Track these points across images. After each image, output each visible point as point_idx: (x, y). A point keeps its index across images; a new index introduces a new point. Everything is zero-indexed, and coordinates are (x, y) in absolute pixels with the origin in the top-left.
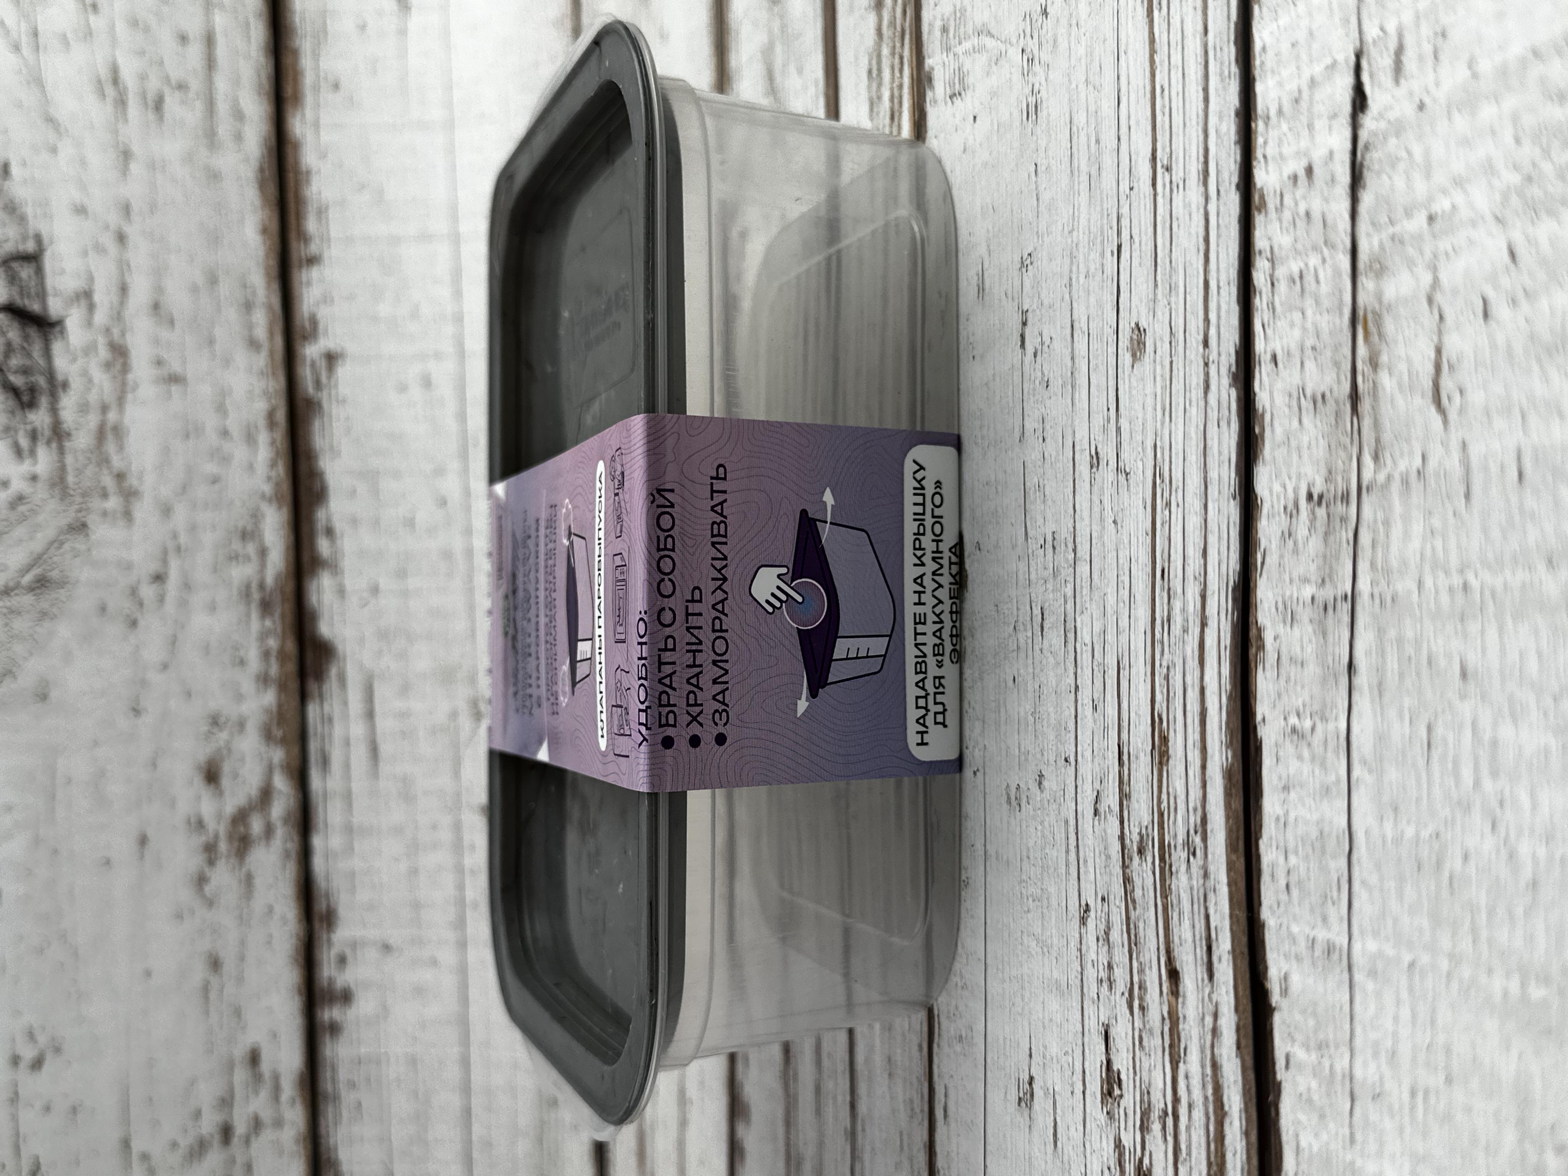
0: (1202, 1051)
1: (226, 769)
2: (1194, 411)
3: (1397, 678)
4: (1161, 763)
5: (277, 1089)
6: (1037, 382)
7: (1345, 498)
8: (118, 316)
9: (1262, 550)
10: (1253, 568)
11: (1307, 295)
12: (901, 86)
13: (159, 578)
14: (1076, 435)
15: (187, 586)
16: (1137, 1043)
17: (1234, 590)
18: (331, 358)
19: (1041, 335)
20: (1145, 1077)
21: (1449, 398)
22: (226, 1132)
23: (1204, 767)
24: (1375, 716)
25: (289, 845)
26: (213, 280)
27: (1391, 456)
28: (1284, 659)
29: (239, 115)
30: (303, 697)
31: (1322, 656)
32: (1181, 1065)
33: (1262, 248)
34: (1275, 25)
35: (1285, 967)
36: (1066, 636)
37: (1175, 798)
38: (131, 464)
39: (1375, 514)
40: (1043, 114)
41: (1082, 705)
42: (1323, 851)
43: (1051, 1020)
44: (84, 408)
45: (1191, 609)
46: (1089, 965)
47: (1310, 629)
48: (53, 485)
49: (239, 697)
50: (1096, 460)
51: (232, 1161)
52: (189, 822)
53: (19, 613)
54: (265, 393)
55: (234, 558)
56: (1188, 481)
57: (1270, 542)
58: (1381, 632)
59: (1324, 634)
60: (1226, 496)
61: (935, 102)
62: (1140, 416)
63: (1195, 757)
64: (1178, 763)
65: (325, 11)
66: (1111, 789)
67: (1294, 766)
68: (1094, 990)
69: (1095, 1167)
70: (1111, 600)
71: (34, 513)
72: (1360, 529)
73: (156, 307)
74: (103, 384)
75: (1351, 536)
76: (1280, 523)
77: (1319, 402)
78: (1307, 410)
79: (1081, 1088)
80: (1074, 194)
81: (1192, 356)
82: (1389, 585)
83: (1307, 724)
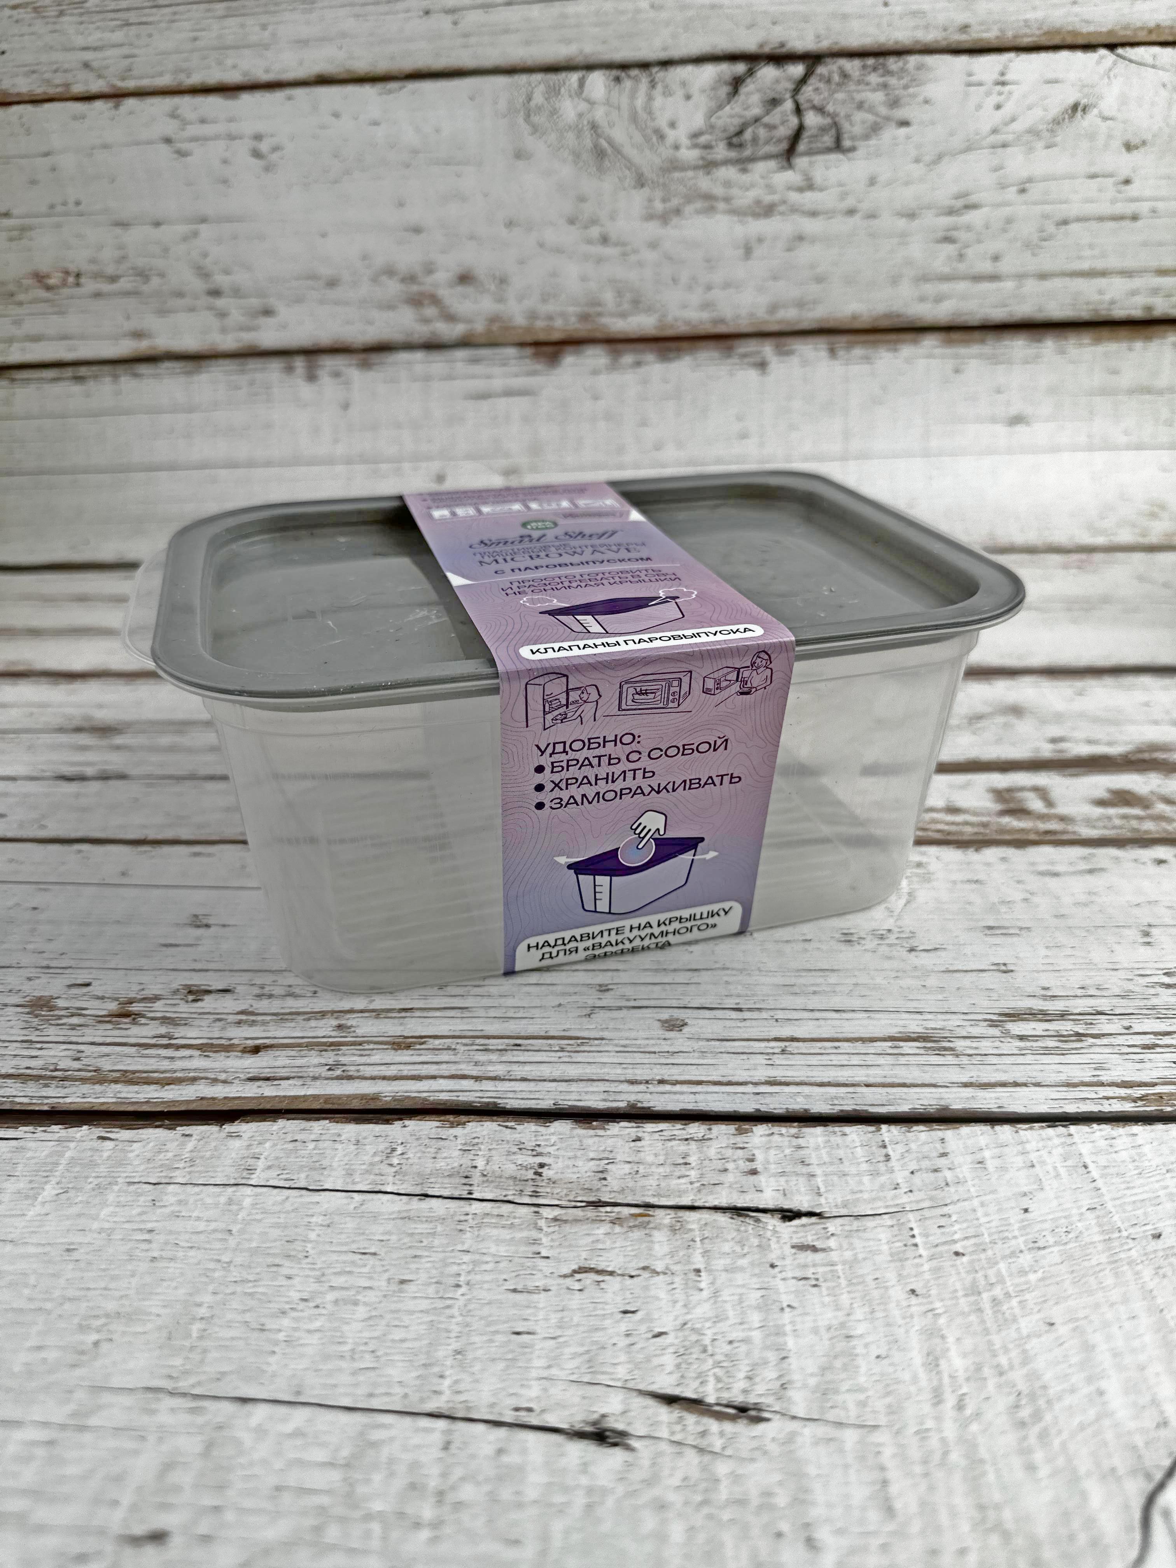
0: (205, 1070)
1: (469, 290)
2: (619, 1071)
3: (410, 1231)
4: (394, 1043)
5: (248, 329)
7: (535, 1194)
8: (795, 210)
9: (516, 1126)
10: (506, 1119)
11: (672, 1168)
13: (605, 240)
14: (624, 973)
15: (600, 260)
16: (218, 1016)
18: (762, 365)
20: (197, 1022)
21: (579, 1280)
22: (216, 293)
23: (384, 1078)
24: (391, 1213)
25: (416, 336)
26: (820, 279)
27: (554, 1232)
28: (442, 1143)
29: (939, 299)
30: (522, 345)
31: (436, 1173)
32: (199, 1052)
33: (712, 1131)
34: (858, 1144)
35: (245, 1136)
37: (369, 1055)
38: (687, 219)
39: (521, 1217)
40: (843, 947)
42: (313, 1169)
43: (244, 945)
44: (728, 184)
45: (490, 1068)
46: (274, 978)
47: (456, 1165)
48: (671, 162)
49: (520, 298)
50: (603, 991)
51: (196, 298)
52: (431, 263)
53: (578, 137)
54: (738, 317)
55: (619, 294)
56: (574, 1066)
57: (519, 1133)
58: (443, 1219)
59: (450, 1176)
60: (558, 1098)
62: (625, 1027)
63: (392, 1071)
64: (391, 1057)
65: (1011, 363)
66: (385, 1002)
67: (370, 1149)
68: (259, 981)
69: (145, 978)
70: (510, 1002)
71: (651, 148)
72: (512, 1206)
73: (800, 238)
74: (745, 199)
75: (510, 1198)
76: (530, 1141)
77: (601, 1175)
78: (599, 1165)
79: (197, 968)
80: (783, 972)
81: (655, 1070)
82: (471, 1227)
83: (395, 1161)
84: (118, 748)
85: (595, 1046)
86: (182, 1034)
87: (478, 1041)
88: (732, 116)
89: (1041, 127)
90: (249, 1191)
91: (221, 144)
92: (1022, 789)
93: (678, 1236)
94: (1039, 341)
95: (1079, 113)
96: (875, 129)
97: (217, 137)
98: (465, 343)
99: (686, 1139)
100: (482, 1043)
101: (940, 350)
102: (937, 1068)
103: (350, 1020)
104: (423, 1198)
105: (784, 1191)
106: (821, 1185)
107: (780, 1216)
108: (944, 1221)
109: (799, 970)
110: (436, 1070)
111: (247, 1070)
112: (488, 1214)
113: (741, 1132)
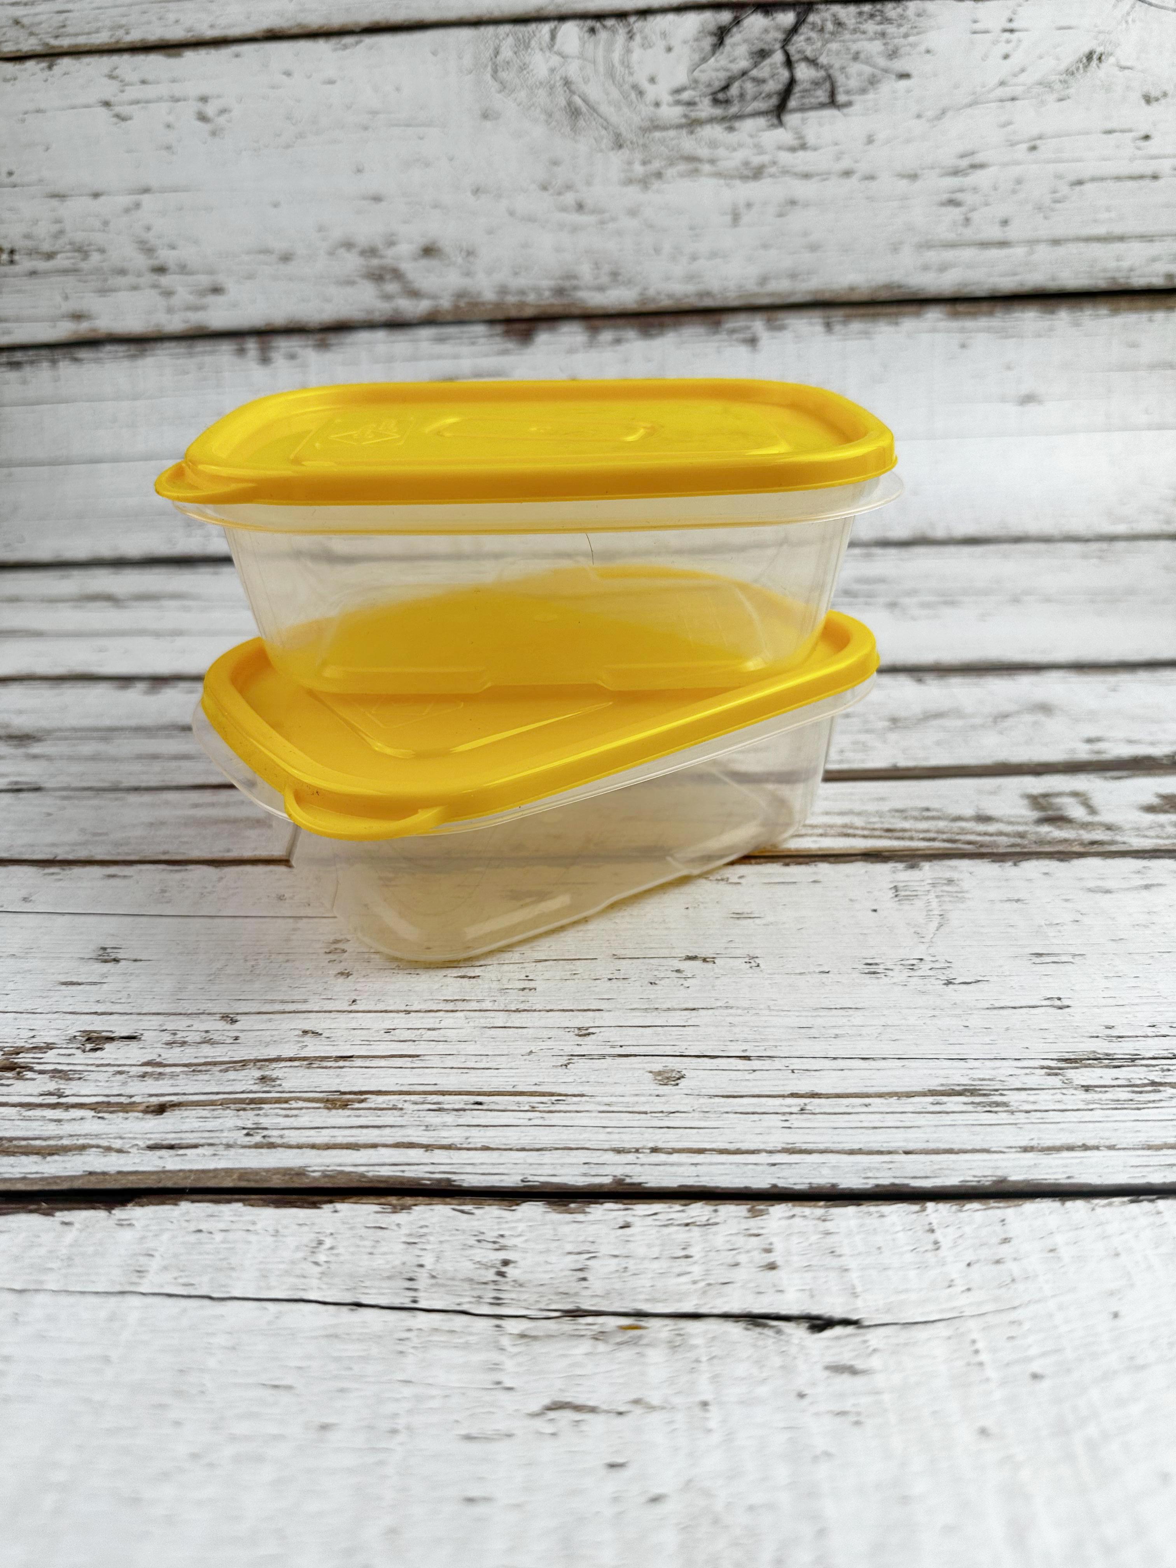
0: (97, 1136)
1: (434, 262)
2: (602, 1137)
3: (336, 1354)
4: (328, 1100)
5: (195, 308)
6: (656, 973)
7: (497, 1302)
8: (785, 172)
9: (474, 1211)
10: (462, 1201)
11: (670, 1263)
12: (911, 839)
13: (580, 207)
14: (607, 1013)
15: (575, 229)
16: (120, 1069)
17: (448, 1180)
18: (752, 341)
19: (693, 977)
20: (92, 1076)
21: (552, 1421)
22: (161, 270)
23: (313, 1147)
24: (314, 1330)
25: (377, 314)
26: (813, 248)
27: (520, 1352)
28: (381, 1233)
29: (943, 268)
30: (492, 322)
31: (373, 1274)
32: (92, 1113)
33: (719, 1213)
34: (899, 1228)
35: (139, 1224)
36: (452, 1001)
37: (296, 1116)
38: (669, 183)
39: (477, 1334)
40: (867, 980)
41: (394, 1018)
42: (219, 1270)
43: (157, 982)
44: (713, 144)
45: (444, 1134)
46: (189, 1022)
47: (397, 1263)
48: (652, 121)
49: (489, 271)
50: (584, 1033)
51: (139, 275)
52: (392, 235)
53: (550, 94)
54: (726, 289)
55: (597, 266)
56: (547, 1130)
57: (478, 1220)
58: (378, 1338)
59: (389, 1278)
60: (526, 1172)
61: (894, 872)
62: (610, 1080)
63: (323, 1137)
64: (324, 1119)
65: (1022, 337)
66: (320, 1048)
67: (291, 1242)
68: (170, 1026)
69: (37, 1022)
70: (471, 1048)
71: (630, 104)
72: (466, 1317)
73: (793, 203)
74: (732, 160)
75: (465, 1306)
76: (492, 1230)
77: (581, 1275)
78: (577, 1261)
79: (99, 1011)
80: (798, 1011)
81: (646, 1136)
82: (414, 1347)
83: (322, 1258)
84: (35, 757)
85: (572, 1104)
86: (75, 1090)
87: (431, 1098)
88: (717, 70)
89: (1053, 78)
90: (135, 1301)
91: (164, 106)
92: (1059, 794)
93: (678, 1356)
94: (1052, 313)
95: (1095, 62)
96: (873, 81)
97: (159, 99)
98: (431, 320)
99: (687, 1225)
100: (435, 1101)
101: (943, 324)
102: (989, 1129)
103: (276, 1071)
104: (354, 1307)
105: (811, 1290)
106: (856, 1282)
107: (807, 1325)
108: (1013, 1331)
109: (816, 1009)
110: (377, 1136)
111: (149, 1136)
112: (436, 1330)
113: (755, 1214)
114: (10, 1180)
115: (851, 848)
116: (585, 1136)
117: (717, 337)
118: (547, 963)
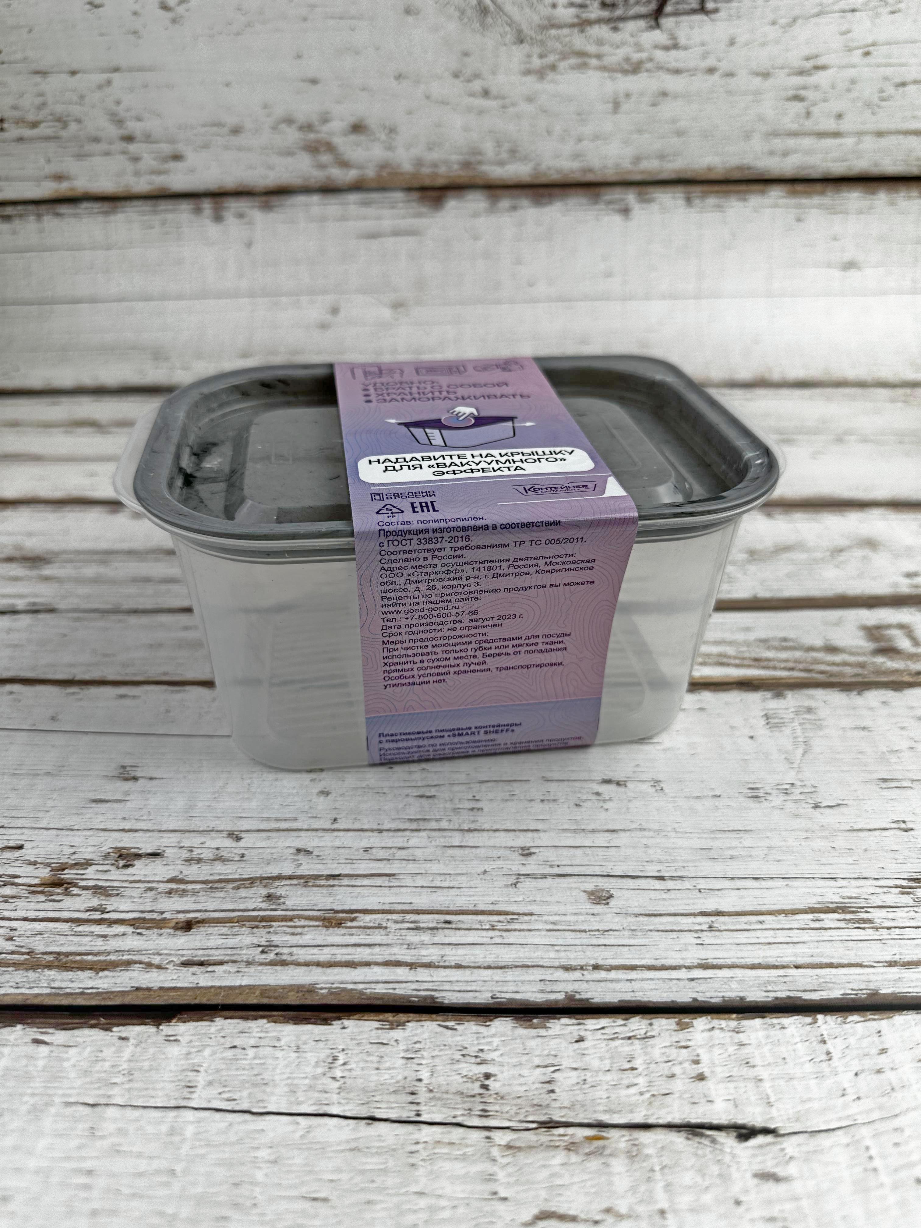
0: (138, 952)
1: (362, 138)
2: (552, 955)
3: (361, 1168)
4: (324, 919)
5: (159, 173)
6: (579, 795)
7: (485, 1114)
8: (660, 68)
9: (457, 1027)
10: (445, 1017)
11: (620, 1075)
12: (775, 668)
13: (486, 93)
14: (544, 834)
15: (481, 112)
16: (150, 885)
17: (432, 997)
18: (626, 211)
19: (610, 800)
20: (127, 892)
22: (129, 139)
23: (318, 964)
24: (339, 1144)
25: (313, 180)
26: (680, 133)
27: (509, 1164)
28: (383, 1049)
29: (785, 154)
30: (409, 189)
31: (381, 1088)
32: (132, 929)
33: (654, 1027)
34: (798, 1039)
35: (184, 1040)
36: (415, 820)
37: (301, 934)
38: (562, 74)
39: (472, 1146)
40: (751, 804)
41: (369, 837)
42: (255, 1085)
43: (172, 800)
44: (600, 42)
45: (424, 952)
46: (202, 840)
47: (400, 1077)
48: (549, 19)
49: (408, 146)
51: (111, 143)
52: (327, 113)
54: (605, 167)
55: (498, 144)
56: (507, 948)
57: (461, 1035)
58: (393, 1152)
59: (396, 1092)
60: (494, 989)
61: (764, 701)
62: (552, 899)
63: (325, 955)
64: (323, 937)
65: (847, 213)
66: (312, 866)
67: (312, 1057)
68: (187, 843)
69: (77, 839)
70: (435, 868)
71: (531, 6)
72: (461, 1130)
73: (664, 94)
74: (615, 57)
75: (459, 1120)
76: (472, 1045)
77: (549, 1087)
78: (545, 1074)
79: (127, 828)
80: (699, 833)
81: (588, 953)
82: (423, 1160)
83: (338, 1073)
84: (47, 579)
85: (525, 923)
86: (115, 906)
87: (409, 917)
90: (190, 1115)
92: (889, 626)
93: (636, 1166)
94: (873, 193)
98: (357, 187)
99: (629, 1038)
100: (412, 919)
101: (785, 201)
102: (860, 944)
103: (281, 889)
104: (370, 1122)
105: (734, 1099)
106: (769, 1092)
107: (735, 1134)
108: (897, 1138)
109: (713, 832)
110: (369, 955)
111: (181, 952)
112: (438, 1142)
113: (682, 1027)
114: (71, 994)
115: (727, 676)
116: (539, 954)
117: (597, 207)
118: (489, 784)
